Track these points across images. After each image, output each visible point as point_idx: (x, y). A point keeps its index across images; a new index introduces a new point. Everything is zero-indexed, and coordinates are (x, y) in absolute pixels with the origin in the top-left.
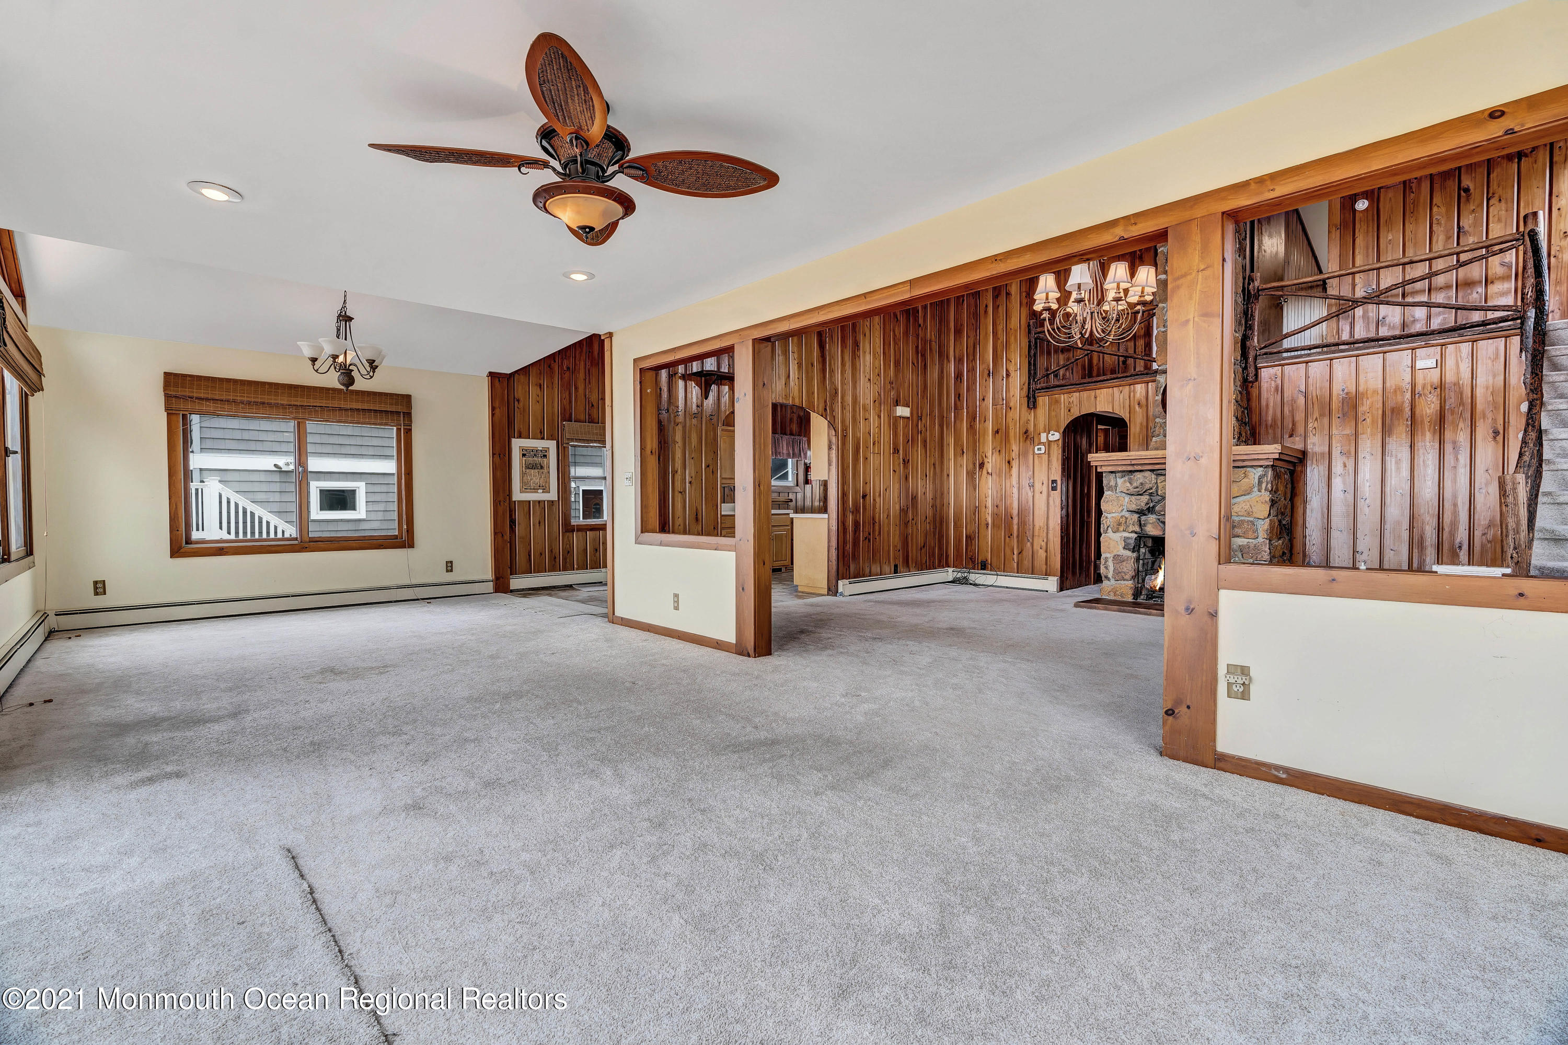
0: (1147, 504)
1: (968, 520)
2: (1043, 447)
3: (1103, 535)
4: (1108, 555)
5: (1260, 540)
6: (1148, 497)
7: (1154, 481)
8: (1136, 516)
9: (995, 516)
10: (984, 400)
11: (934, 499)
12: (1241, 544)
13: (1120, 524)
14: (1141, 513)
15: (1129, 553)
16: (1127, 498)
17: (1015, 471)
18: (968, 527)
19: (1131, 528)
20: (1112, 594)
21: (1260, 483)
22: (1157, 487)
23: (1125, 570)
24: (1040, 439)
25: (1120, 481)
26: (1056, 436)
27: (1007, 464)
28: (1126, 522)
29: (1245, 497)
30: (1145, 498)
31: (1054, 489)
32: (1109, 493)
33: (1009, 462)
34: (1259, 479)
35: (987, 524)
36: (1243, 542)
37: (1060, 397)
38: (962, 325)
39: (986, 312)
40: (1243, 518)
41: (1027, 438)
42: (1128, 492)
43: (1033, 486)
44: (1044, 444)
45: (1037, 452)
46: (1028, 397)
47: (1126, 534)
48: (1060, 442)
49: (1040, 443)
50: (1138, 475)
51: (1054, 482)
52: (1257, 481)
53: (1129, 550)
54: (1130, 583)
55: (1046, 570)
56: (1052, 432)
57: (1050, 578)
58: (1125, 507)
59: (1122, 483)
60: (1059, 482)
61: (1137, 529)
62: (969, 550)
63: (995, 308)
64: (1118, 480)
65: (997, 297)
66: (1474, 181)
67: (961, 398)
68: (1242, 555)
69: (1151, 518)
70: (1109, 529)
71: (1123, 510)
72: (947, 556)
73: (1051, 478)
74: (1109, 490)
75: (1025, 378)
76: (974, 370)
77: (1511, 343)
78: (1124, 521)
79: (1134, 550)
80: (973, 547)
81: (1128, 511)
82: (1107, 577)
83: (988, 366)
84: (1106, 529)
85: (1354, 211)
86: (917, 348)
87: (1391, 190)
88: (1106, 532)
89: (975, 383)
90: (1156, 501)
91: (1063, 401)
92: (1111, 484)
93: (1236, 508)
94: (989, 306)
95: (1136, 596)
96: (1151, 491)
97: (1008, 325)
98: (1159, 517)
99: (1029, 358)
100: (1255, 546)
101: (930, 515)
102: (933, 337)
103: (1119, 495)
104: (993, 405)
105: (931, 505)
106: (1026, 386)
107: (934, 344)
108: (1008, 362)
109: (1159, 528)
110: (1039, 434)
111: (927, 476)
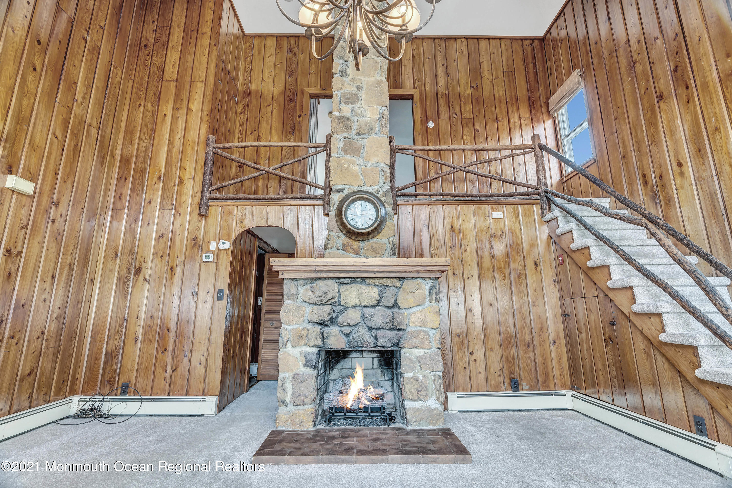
0: (330, 314)
1: (112, 334)
2: (211, 255)
3: (281, 350)
4: (287, 375)
5: (435, 350)
6: (330, 307)
7: (337, 290)
8: (319, 327)
9: (148, 328)
10: (150, 202)
11: (63, 308)
12: (418, 355)
13: (300, 338)
14: (323, 324)
15: (309, 371)
16: (308, 308)
17: (177, 278)
18: (111, 343)
19: (313, 342)
20: (290, 423)
21: (430, 293)
22: (340, 296)
23: (306, 392)
24: (209, 247)
25: (301, 290)
26: (228, 245)
27: (169, 270)
28: (308, 335)
29: (419, 308)
30: (327, 309)
31: (220, 298)
32: (290, 302)
33: (172, 269)
34: (430, 290)
35: (136, 339)
36: (420, 352)
37: (233, 209)
38: (134, 127)
39: (164, 120)
40: (419, 328)
41: (195, 245)
42: (310, 301)
43: (197, 295)
44: (213, 252)
45: (204, 259)
46: (200, 204)
47: (307, 349)
48: (230, 252)
49: (208, 251)
50: (320, 283)
51: (220, 291)
52: (427, 292)
53: (310, 367)
54: (310, 408)
55: (204, 389)
56: (222, 241)
57: (208, 398)
58: (306, 318)
59: (303, 291)
60: (226, 292)
61: (319, 342)
62: (108, 370)
63: (174, 119)
64: (299, 287)
65: (178, 109)
66: (480, 126)
67: (123, 198)
68: (420, 367)
69: (334, 330)
70: (289, 343)
71: (303, 321)
72: (75, 380)
73: (219, 287)
74: (289, 299)
75: (198, 187)
76: (142, 171)
77: (536, 209)
78: (304, 333)
79: (315, 367)
80: (114, 367)
81: (309, 322)
82: (284, 403)
83: (160, 171)
84: (285, 343)
85: (427, 127)
86: (66, 122)
87: (444, 121)
88: (284, 347)
89: (142, 185)
90: (339, 311)
91: (235, 213)
92: (292, 292)
93: (414, 319)
94: (168, 115)
95: (315, 421)
96: (333, 301)
97: (186, 137)
98: (342, 329)
99: (205, 169)
100: (430, 357)
101: (52, 329)
102: (95, 124)
103: (300, 304)
104: (160, 209)
105: (55, 315)
106: (199, 195)
107: (94, 131)
108: (182, 169)
109: (342, 341)
110: (209, 242)
111: (53, 277)
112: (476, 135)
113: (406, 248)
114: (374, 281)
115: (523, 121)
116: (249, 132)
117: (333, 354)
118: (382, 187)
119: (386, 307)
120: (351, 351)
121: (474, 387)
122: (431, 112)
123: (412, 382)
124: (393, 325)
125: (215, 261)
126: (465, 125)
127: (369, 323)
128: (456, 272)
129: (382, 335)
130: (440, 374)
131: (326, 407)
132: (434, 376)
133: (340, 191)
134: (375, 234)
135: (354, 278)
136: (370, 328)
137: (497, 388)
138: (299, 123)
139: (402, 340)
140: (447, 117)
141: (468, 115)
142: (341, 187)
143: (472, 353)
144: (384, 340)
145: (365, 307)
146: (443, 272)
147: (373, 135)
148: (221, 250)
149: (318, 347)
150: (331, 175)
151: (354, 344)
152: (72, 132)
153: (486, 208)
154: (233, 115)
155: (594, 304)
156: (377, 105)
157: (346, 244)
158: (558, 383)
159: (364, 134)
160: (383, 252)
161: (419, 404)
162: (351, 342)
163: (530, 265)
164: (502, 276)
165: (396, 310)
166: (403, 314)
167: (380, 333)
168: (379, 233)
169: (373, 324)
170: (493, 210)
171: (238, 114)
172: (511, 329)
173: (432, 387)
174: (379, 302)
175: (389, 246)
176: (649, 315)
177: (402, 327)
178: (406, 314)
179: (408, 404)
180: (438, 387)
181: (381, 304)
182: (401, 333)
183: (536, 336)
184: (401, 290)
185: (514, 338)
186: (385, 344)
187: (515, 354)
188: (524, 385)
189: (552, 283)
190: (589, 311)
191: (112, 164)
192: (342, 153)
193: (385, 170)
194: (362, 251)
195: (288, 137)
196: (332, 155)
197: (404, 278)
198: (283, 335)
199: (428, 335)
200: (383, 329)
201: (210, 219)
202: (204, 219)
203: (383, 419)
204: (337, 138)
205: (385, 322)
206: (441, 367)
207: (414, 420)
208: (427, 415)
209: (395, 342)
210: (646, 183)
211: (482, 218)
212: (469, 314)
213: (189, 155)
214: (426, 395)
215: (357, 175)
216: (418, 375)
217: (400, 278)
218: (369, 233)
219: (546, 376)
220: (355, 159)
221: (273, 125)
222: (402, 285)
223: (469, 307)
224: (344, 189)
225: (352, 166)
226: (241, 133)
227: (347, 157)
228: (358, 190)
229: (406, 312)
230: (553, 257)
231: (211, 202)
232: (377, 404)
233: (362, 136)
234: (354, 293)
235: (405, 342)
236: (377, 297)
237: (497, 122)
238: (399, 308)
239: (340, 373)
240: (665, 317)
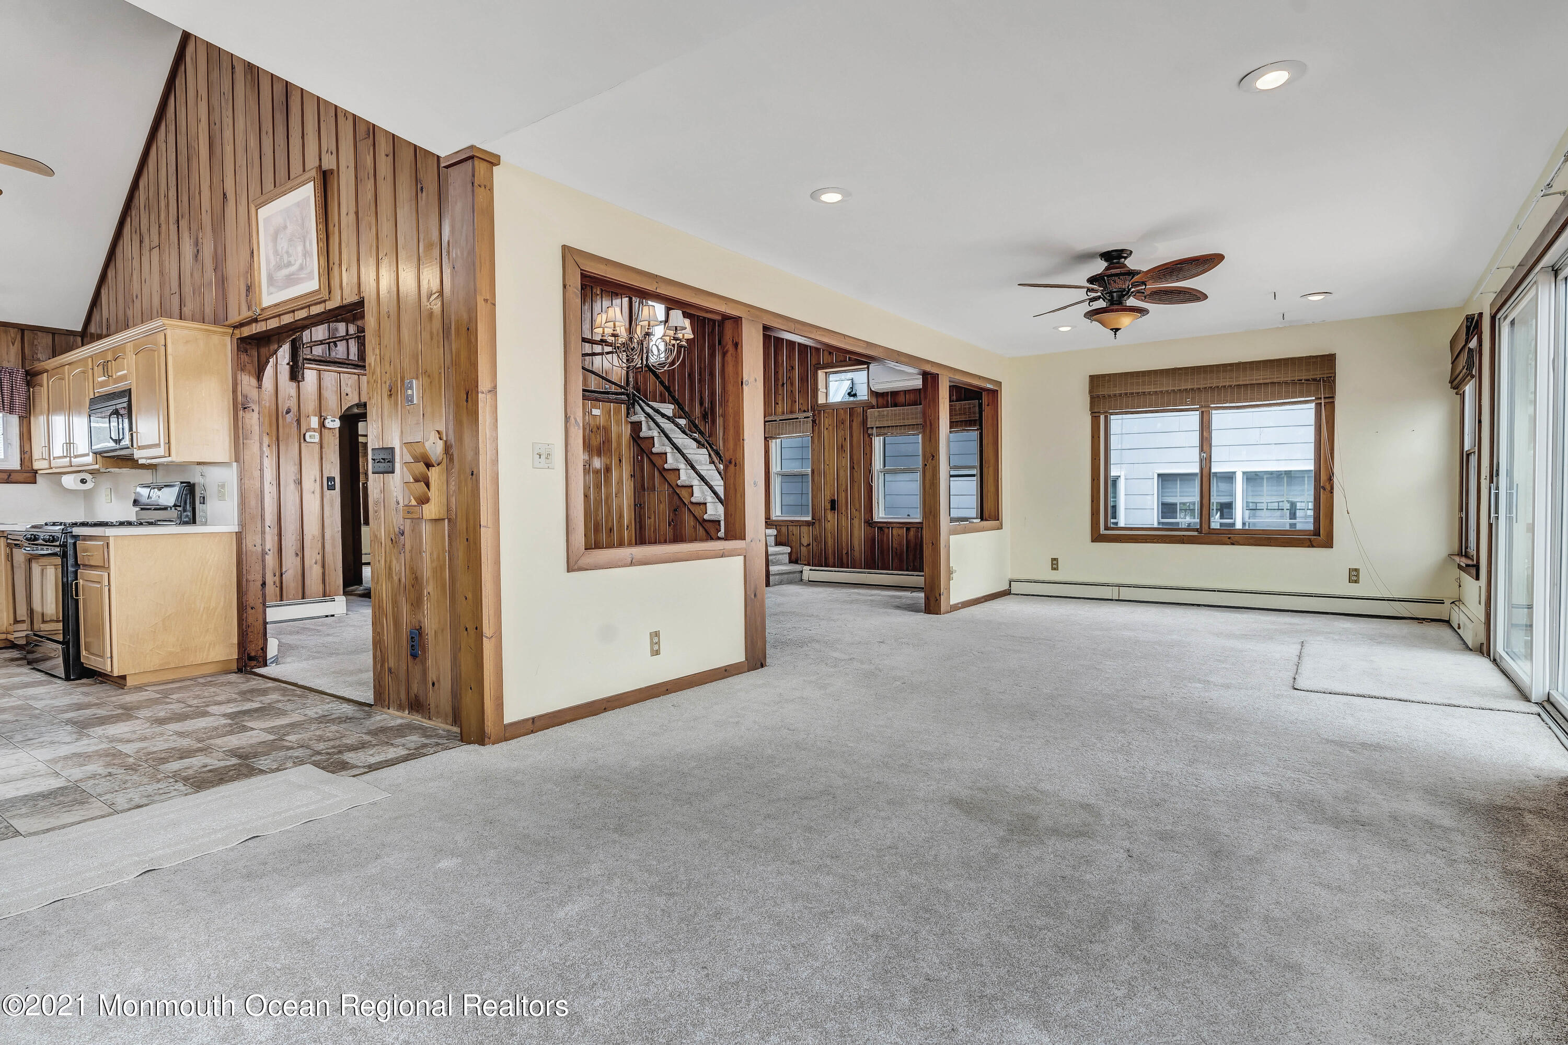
2: (316, 435)
24: (309, 424)
26: (334, 422)
31: (331, 488)
37: (330, 376)
43: (300, 483)
45: (307, 440)
46: (291, 365)
48: (338, 431)
49: (310, 429)
51: (330, 479)
55: (323, 590)
56: (329, 417)
60: (337, 480)
73: (327, 474)
77: (623, 409)
110: (308, 417)
125: (319, 442)
148: (326, 428)
155: (665, 497)
163: (615, 460)
170: (593, 406)
172: (598, 517)
176: (699, 504)
185: (601, 525)
189: (630, 476)
190: (660, 501)
201: (306, 386)
202: (297, 385)
230: (633, 455)
231: (306, 364)
240: (708, 504)
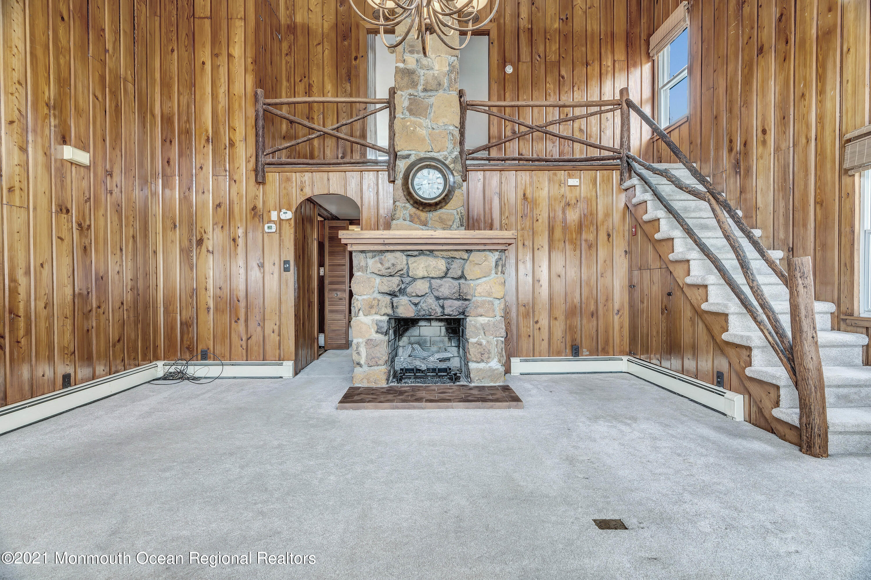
0: (399, 285)
1: (184, 305)
2: (274, 226)
3: (354, 319)
4: (360, 340)
5: (498, 318)
6: (399, 278)
7: (405, 262)
8: (388, 298)
9: (218, 299)
10: (201, 168)
11: (134, 279)
12: (483, 322)
13: (371, 307)
14: (393, 294)
15: (381, 337)
16: (378, 280)
17: (241, 249)
18: (184, 313)
19: (384, 311)
20: (365, 381)
21: (497, 265)
22: (408, 268)
23: (378, 355)
24: (270, 217)
25: (370, 262)
26: (289, 215)
27: (232, 242)
28: (378, 304)
29: (485, 279)
30: (396, 280)
31: (287, 270)
32: (359, 274)
33: (234, 240)
34: (496, 262)
35: (208, 309)
36: (483, 320)
37: (292, 176)
38: (171, 78)
39: (203, 69)
40: (484, 298)
41: (255, 214)
42: (380, 273)
43: (263, 266)
44: (274, 222)
45: (267, 230)
46: (256, 170)
47: (378, 317)
48: (292, 222)
49: (270, 221)
50: (389, 255)
51: (286, 262)
52: (494, 264)
53: (382, 333)
54: (384, 368)
55: (280, 355)
56: (284, 211)
57: (285, 363)
58: (376, 289)
59: (373, 264)
60: (292, 263)
61: (390, 311)
62: (185, 338)
63: (215, 68)
64: (368, 259)
65: (217, 55)
66: (567, 72)
67: (172, 163)
68: (484, 333)
69: (403, 300)
70: (361, 312)
71: (373, 292)
72: (156, 347)
73: (283, 259)
74: (359, 271)
75: (252, 150)
76: (188, 133)
77: (616, 175)
78: (375, 303)
79: (386, 333)
80: (190, 335)
81: (379, 293)
82: (359, 364)
83: (207, 131)
84: (357, 312)
85: (505, 72)
86: (103, 78)
87: (525, 64)
88: (357, 316)
89: (190, 148)
90: (407, 282)
91: (294, 179)
92: (361, 264)
93: (479, 289)
94: (206, 63)
95: (388, 380)
96: (402, 272)
97: (231, 90)
98: (411, 299)
99: (256, 129)
100: (494, 324)
101: (129, 299)
102: (130, 78)
103: (370, 276)
104: (213, 176)
105: (129, 287)
106: (253, 159)
107: (130, 86)
108: (231, 130)
109: (411, 310)
110: (269, 212)
111: (121, 250)
112: (561, 83)
113: (475, 217)
114: (441, 253)
115: (617, 65)
116: (298, 79)
117: (402, 323)
118: (451, 152)
119: (453, 278)
120: (419, 320)
121: (537, 353)
122: (510, 54)
123: (476, 346)
124: (459, 295)
125: (278, 232)
126: (548, 69)
127: (436, 293)
128: (526, 243)
129: (449, 304)
130: (503, 339)
131: (398, 368)
132: (497, 341)
133: (406, 158)
134: (443, 204)
135: (421, 250)
136: (438, 298)
137: (559, 353)
138: (356, 67)
139: (468, 310)
140: (529, 59)
141: (553, 57)
142: (406, 153)
143: (537, 322)
144: (451, 309)
145: (433, 278)
146: (510, 244)
147: (441, 92)
148: (283, 220)
149: (388, 315)
150: (396, 139)
151: (423, 313)
152: (110, 90)
153: (562, 174)
154: (278, 58)
155: (657, 275)
156: (446, 54)
157: (413, 215)
158: (617, 349)
159: (431, 90)
160: (451, 223)
161: (482, 365)
162: (420, 311)
163: (602, 236)
164: (572, 247)
165: (462, 281)
166: (469, 285)
167: (447, 303)
168: (447, 203)
169: (441, 294)
170: (570, 176)
171: (283, 56)
172: (577, 300)
173: (494, 351)
174: (446, 274)
175: (457, 217)
176: (698, 286)
177: (468, 297)
178: (472, 285)
179: (472, 366)
180: (500, 351)
181: (448, 276)
182: (467, 302)
183: (600, 306)
184: (468, 262)
185: (579, 308)
186: (451, 313)
187: (579, 323)
188: (585, 351)
189: (624, 254)
190: (652, 281)
191: (153, 124)
192: (407, 113)
193: (455, 133)
194: (430, 222)
195: (344, 86)
196: (397, 116)
197: (471, 251)
198: (355, 304)
199: (493, 304)
200: (450, 299)
201: (268, 186)
202: (261, 186)
203: (450, 379)
204: (402, 95)
205: (452, 293)
206: (504, 334)
207: (477, 378)
208: (489, 374)
209: (461, 310)
210: (731, 150)
211: (557, 186)
212: (536, 284)
213: (237, 113)
214: (489, 358)
215: (424, 140)
216: (482, 341)
217: (467, 251)
218: (436, 204)
219: (607, 342)
220: (422, 121)
221: (326, 70)
222: (469, 257)
223: (537, 278)
224: (410, 155)
225: (418, 129)
226: (288, 80)
227: (413, 118)
228: (425, 156)
229: (472, 283)
230: (627, 227)
231: (267, 168)
232: (443, 365)
233: (429, 93)
234: (422, 265)
235: (470, 311)
236: (444, 269)
237: (587, 66)
238: (466, 279)
239: (409, 339)
240: (710, 288)
